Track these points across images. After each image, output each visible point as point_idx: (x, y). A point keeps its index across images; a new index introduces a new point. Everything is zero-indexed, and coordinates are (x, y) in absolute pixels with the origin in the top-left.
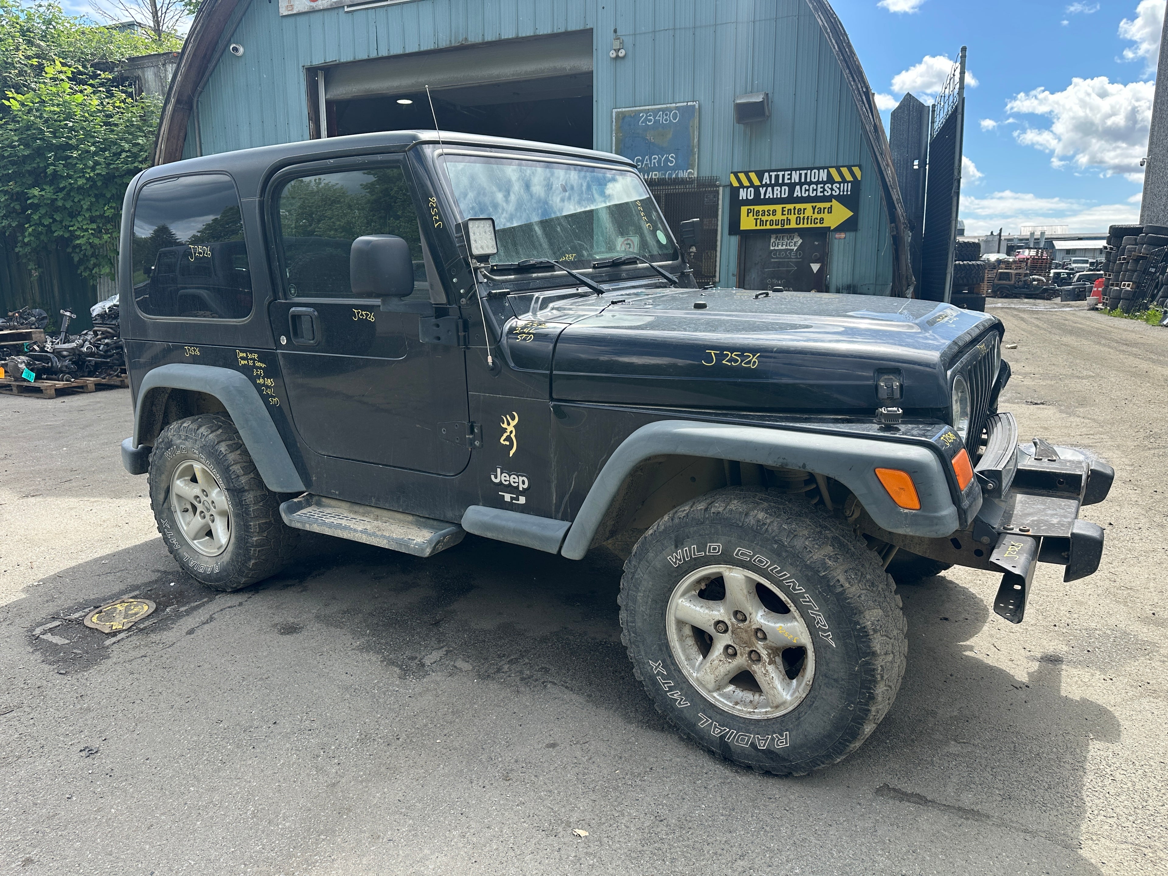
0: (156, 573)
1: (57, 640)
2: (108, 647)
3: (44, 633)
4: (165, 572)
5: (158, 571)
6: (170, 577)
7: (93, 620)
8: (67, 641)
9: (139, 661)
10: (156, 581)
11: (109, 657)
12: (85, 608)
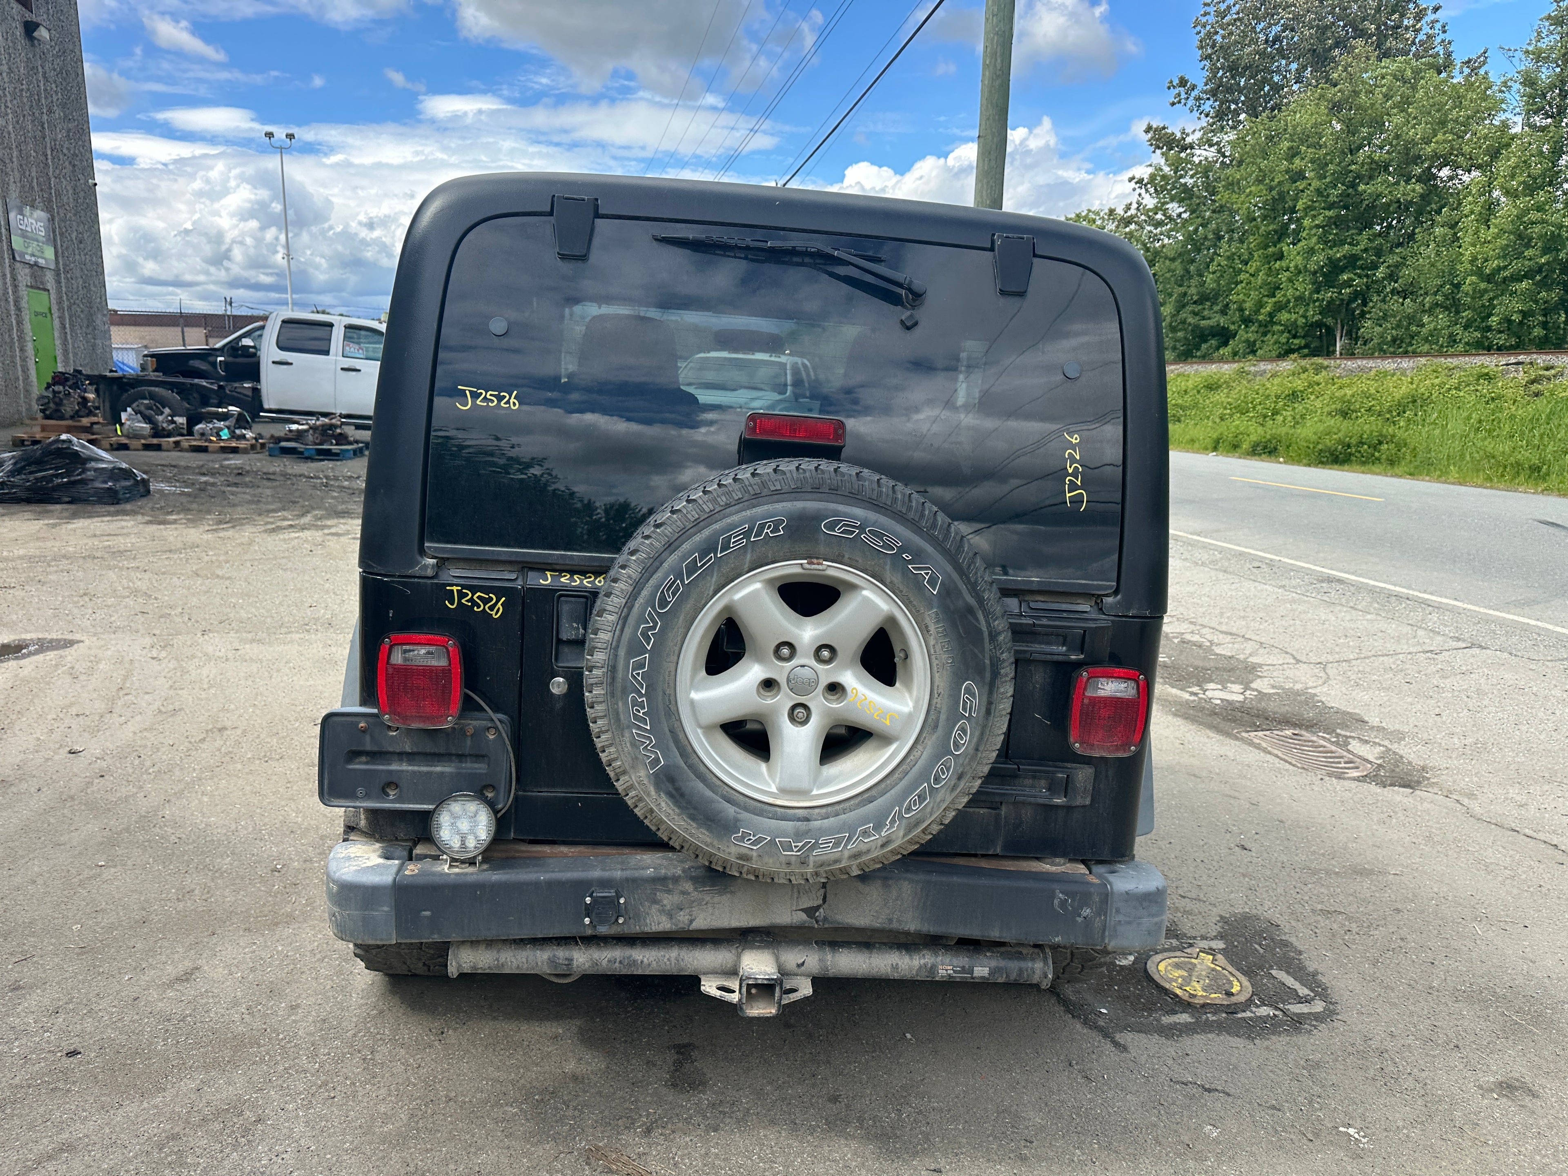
0: (1122, 1042)
1: (1290, 981)
2: (1221, 936)
3: (1307, 1001)
4: (1106, 1034)
5: (1116, 1044)
6: (1101, 1023)
7: (1240, 987)
8: (1274, 972)
9: (1188, 895)
10: (1126, 1028)
11: (1221, 917)
12: (1251, 1019)
